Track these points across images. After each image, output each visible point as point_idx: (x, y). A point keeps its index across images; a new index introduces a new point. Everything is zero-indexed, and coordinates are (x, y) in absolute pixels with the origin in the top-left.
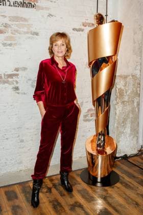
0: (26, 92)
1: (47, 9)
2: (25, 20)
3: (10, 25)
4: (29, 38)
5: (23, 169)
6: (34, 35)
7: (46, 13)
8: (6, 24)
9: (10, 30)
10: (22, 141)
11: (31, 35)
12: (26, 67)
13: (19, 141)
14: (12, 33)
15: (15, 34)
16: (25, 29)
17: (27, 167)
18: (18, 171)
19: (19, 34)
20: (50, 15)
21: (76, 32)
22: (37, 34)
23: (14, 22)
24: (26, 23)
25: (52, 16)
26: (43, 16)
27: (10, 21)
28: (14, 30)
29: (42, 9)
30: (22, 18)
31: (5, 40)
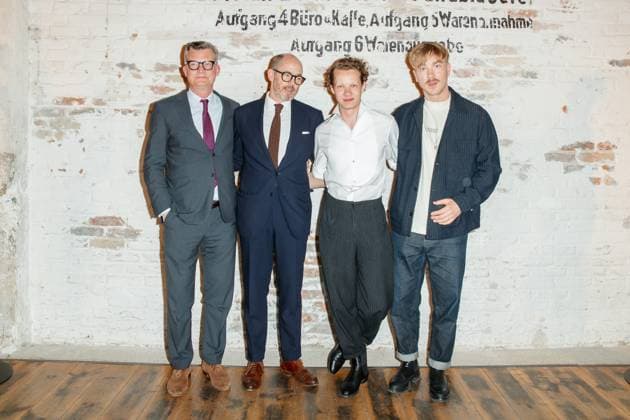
0: (507, 188)
1: (555, 26)
2: (512, 50)
3: (482, 62)
4: (518, 83)
5: (493, 345)
6: (526, 77)
7: (553, 34)
8: (475, 60)
9: (481, 70)
10: (494, 286)
11: (523, 79)
12: (511, 138)
13: (488, 286)
14: (486, 76)
15: (491, 77)
16: (510, 68)
17: (500, 342)
18: (483, 346)
19: (500, 76)
20: (561, 38)
21: (616, 68)
22: (533, 75)
23: (491, 56)
24: (513, 56)
25: (565, 39)
26: (546, 41)
27: (483, 53)
28: (491, 71)
29: (546, 27)
30: (505, 47)
31: (472, 88)
